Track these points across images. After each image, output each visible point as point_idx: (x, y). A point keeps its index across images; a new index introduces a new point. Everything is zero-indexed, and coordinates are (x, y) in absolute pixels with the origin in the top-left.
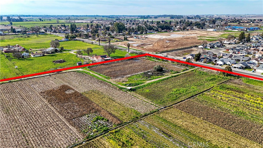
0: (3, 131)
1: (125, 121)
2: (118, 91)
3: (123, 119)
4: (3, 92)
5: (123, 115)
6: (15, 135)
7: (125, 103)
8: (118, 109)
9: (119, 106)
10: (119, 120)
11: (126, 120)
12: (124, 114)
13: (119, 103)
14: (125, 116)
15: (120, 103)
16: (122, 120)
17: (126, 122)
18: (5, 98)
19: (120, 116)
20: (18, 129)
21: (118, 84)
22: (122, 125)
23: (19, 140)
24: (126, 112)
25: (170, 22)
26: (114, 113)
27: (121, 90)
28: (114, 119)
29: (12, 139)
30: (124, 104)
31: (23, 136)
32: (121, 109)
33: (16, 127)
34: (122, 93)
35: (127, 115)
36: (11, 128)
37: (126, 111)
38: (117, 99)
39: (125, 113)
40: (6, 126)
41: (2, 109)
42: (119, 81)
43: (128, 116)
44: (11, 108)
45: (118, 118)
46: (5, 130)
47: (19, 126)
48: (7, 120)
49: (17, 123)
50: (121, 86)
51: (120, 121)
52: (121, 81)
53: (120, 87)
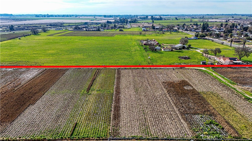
0: (131, 105)
1: (245, 137)
2: (243, 101)
3: (242, 133)
4: (137, 75)
5: (244, 129)
6: (138, 111)
7: (249, 116)
8: (238, 121)
9: (241, 118)
10: (237, 132)
11: (247, 137)
13: (241, 115)
14: (246, 132)
15: (243, 115)
16: (241, 135)
17: (246, 139)
18: (137, 80)
19: (239, 128)
20: (141, 107)
21: (245, 93)
22: (239, 139)
23: (140, 116)
24: (249, 127)
26: (232, 124)
27: (247, 100)
28: (231, 129)
29: (136, 113)
31: (144, 114)
32: (242, 122)
33: (140, 105)
34: (248, 104)
35: (249, 131)
36: (137, 104)
38: (240, 109)
39: (247, 128)
40: (134, 102)
41: (134, 88)
42: (247, 90)
43: (251, 132)
44: (139, 89)
45: (236, 130)
46: (133, 105)
47: (142, 104)
48: (135, 97)
49: (141, 102)
50: (248, 96)
51: (238, 134)
52: (250, 90)
53: (246, 97)
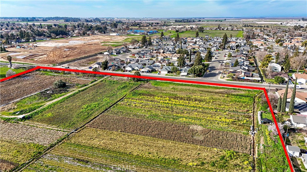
1: (22, 163)
2: (3, 125)
3: (18, 160)
5: (17, 155)
7: (17, 138)
8: (8, 150)
9: (9, 145)
10: (12, 163)
11: (24, 161)
12: (18, 153)
13: (7, 141)
14: (20, 156)
15: (9, 141)
16: (17, 163)
17: (24, 164)
19: (12, 157)
21: (2, 114)
22: (17, 169)
24: (22, 150)
25: (65, 26)
26: (2, 157)
27: (7, 122)
28: (4, 164)
30: (17, 140)
32: (12, 148)
34: (11, 125)
35: (24, 154)
37: (20, 149)
38: (4, 136)
39: (20, 152)
42: (3, 110)
43: (26, 154)
45: (10, 161)
50: (7, 117)
51: (13, 165)
52: (6, 109)
53: (5, 118)
